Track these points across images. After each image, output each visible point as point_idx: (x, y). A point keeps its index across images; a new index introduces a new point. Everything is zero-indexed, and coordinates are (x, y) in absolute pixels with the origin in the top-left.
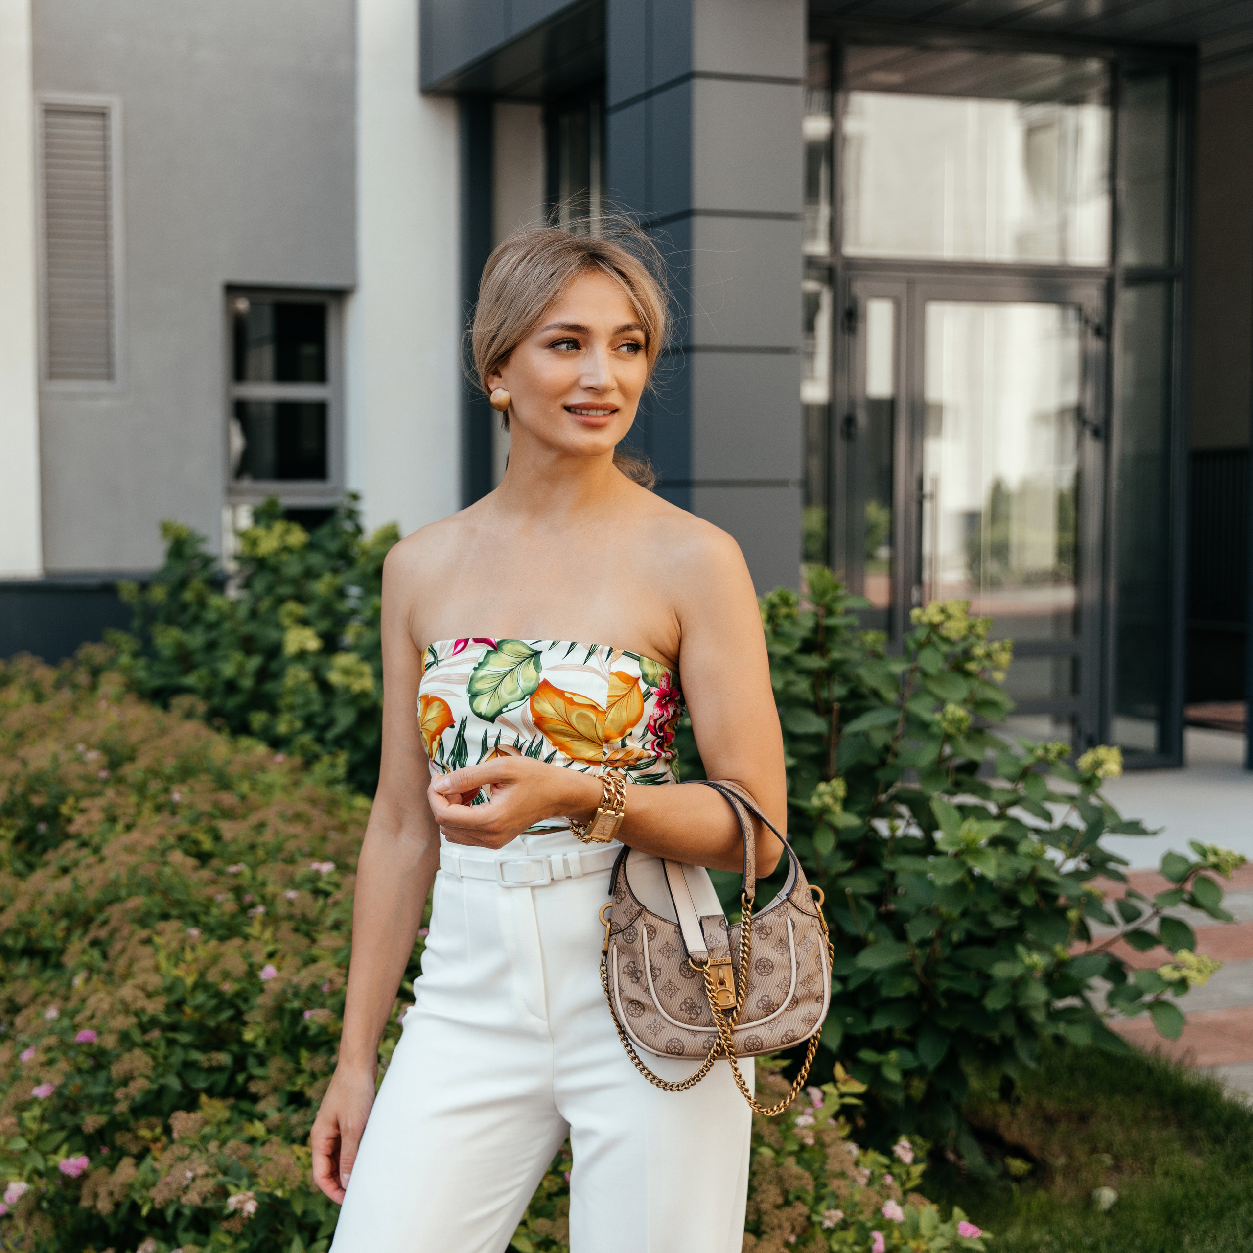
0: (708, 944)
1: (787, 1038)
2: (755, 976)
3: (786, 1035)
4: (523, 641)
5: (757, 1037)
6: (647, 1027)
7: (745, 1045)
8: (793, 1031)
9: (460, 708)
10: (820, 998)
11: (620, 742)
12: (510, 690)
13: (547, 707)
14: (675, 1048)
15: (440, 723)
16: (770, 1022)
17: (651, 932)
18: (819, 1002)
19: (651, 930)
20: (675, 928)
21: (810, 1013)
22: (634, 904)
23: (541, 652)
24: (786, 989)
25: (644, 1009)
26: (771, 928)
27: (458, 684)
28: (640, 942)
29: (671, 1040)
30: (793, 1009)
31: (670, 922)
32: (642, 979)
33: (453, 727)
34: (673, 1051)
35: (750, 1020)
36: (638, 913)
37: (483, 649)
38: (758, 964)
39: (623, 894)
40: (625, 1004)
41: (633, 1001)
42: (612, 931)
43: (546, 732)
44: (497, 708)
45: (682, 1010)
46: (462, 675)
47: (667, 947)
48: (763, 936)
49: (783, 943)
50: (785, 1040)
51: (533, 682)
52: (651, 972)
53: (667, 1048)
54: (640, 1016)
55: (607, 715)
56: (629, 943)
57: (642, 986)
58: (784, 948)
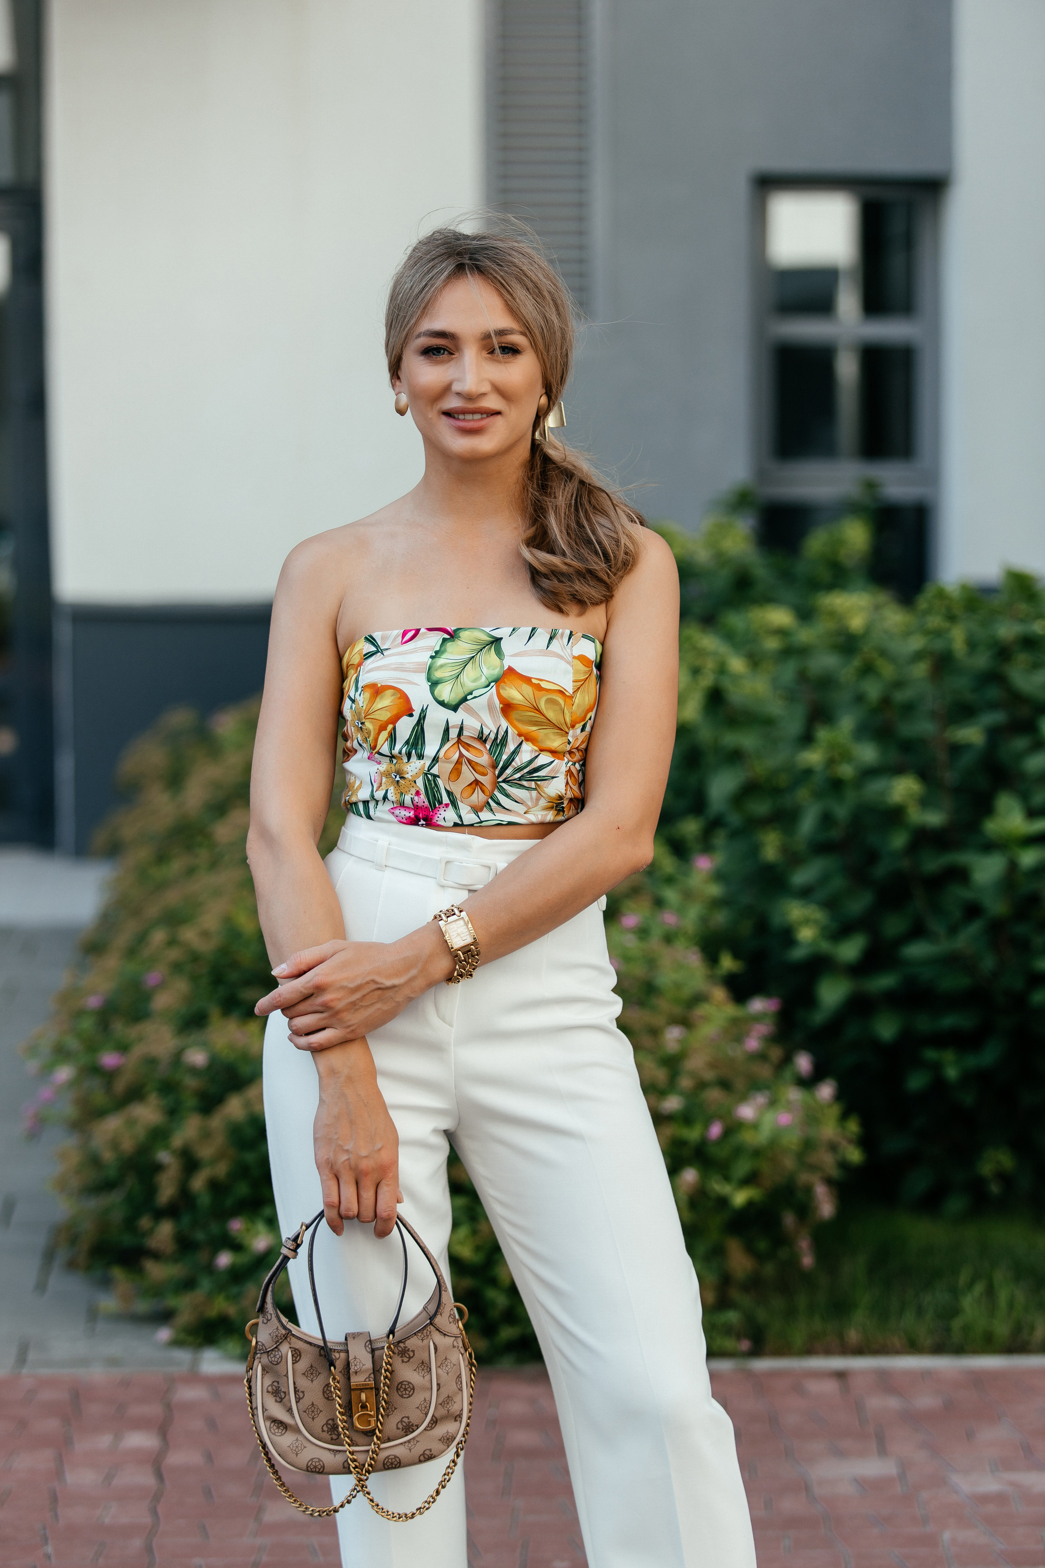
2: (396, 1397)
3: (423, 1454)
5: (396, 1457)
6: (289, 1446)
8: (430, 1450)
11: (581, 728)
12: (473, 678)
14: (316, 1466)
16: (409, 1441)
17: (296, 1355)
18: (457, 1421)
19: (296, 1353)
20: (320, 1351)
21: (448, 1432)
22: (280, 1328)
23: (502, 638)
24: (426, 1410)
25: (286, 1428)
26: (413, 1351)
28: (285, 1364)
29: (312, 1460)
30: (432, 1428)
32: (286, 1399)
34: (314, 1470)
35: (389, 1440)
36: (284, 1336)
37: (436, 638)
38: (399, 1386)
39: (270, 1317)
40: (268, 1423)
41: (276, 1420)
42: (257, 1351)
43: (511, 721)
44: (461, 695)
45: (323, 1431)
46: (418, 664)
47: (312, 1371)
48: (406, 1359)
49: (425, 1366)
51: (498, 670)
52: (295, 1393)
53: (307, 1467)
54: (282, 1435)
55: (573, 700)
56: (274, 1364)
57: (284, 1406)
58: (425, 1371)
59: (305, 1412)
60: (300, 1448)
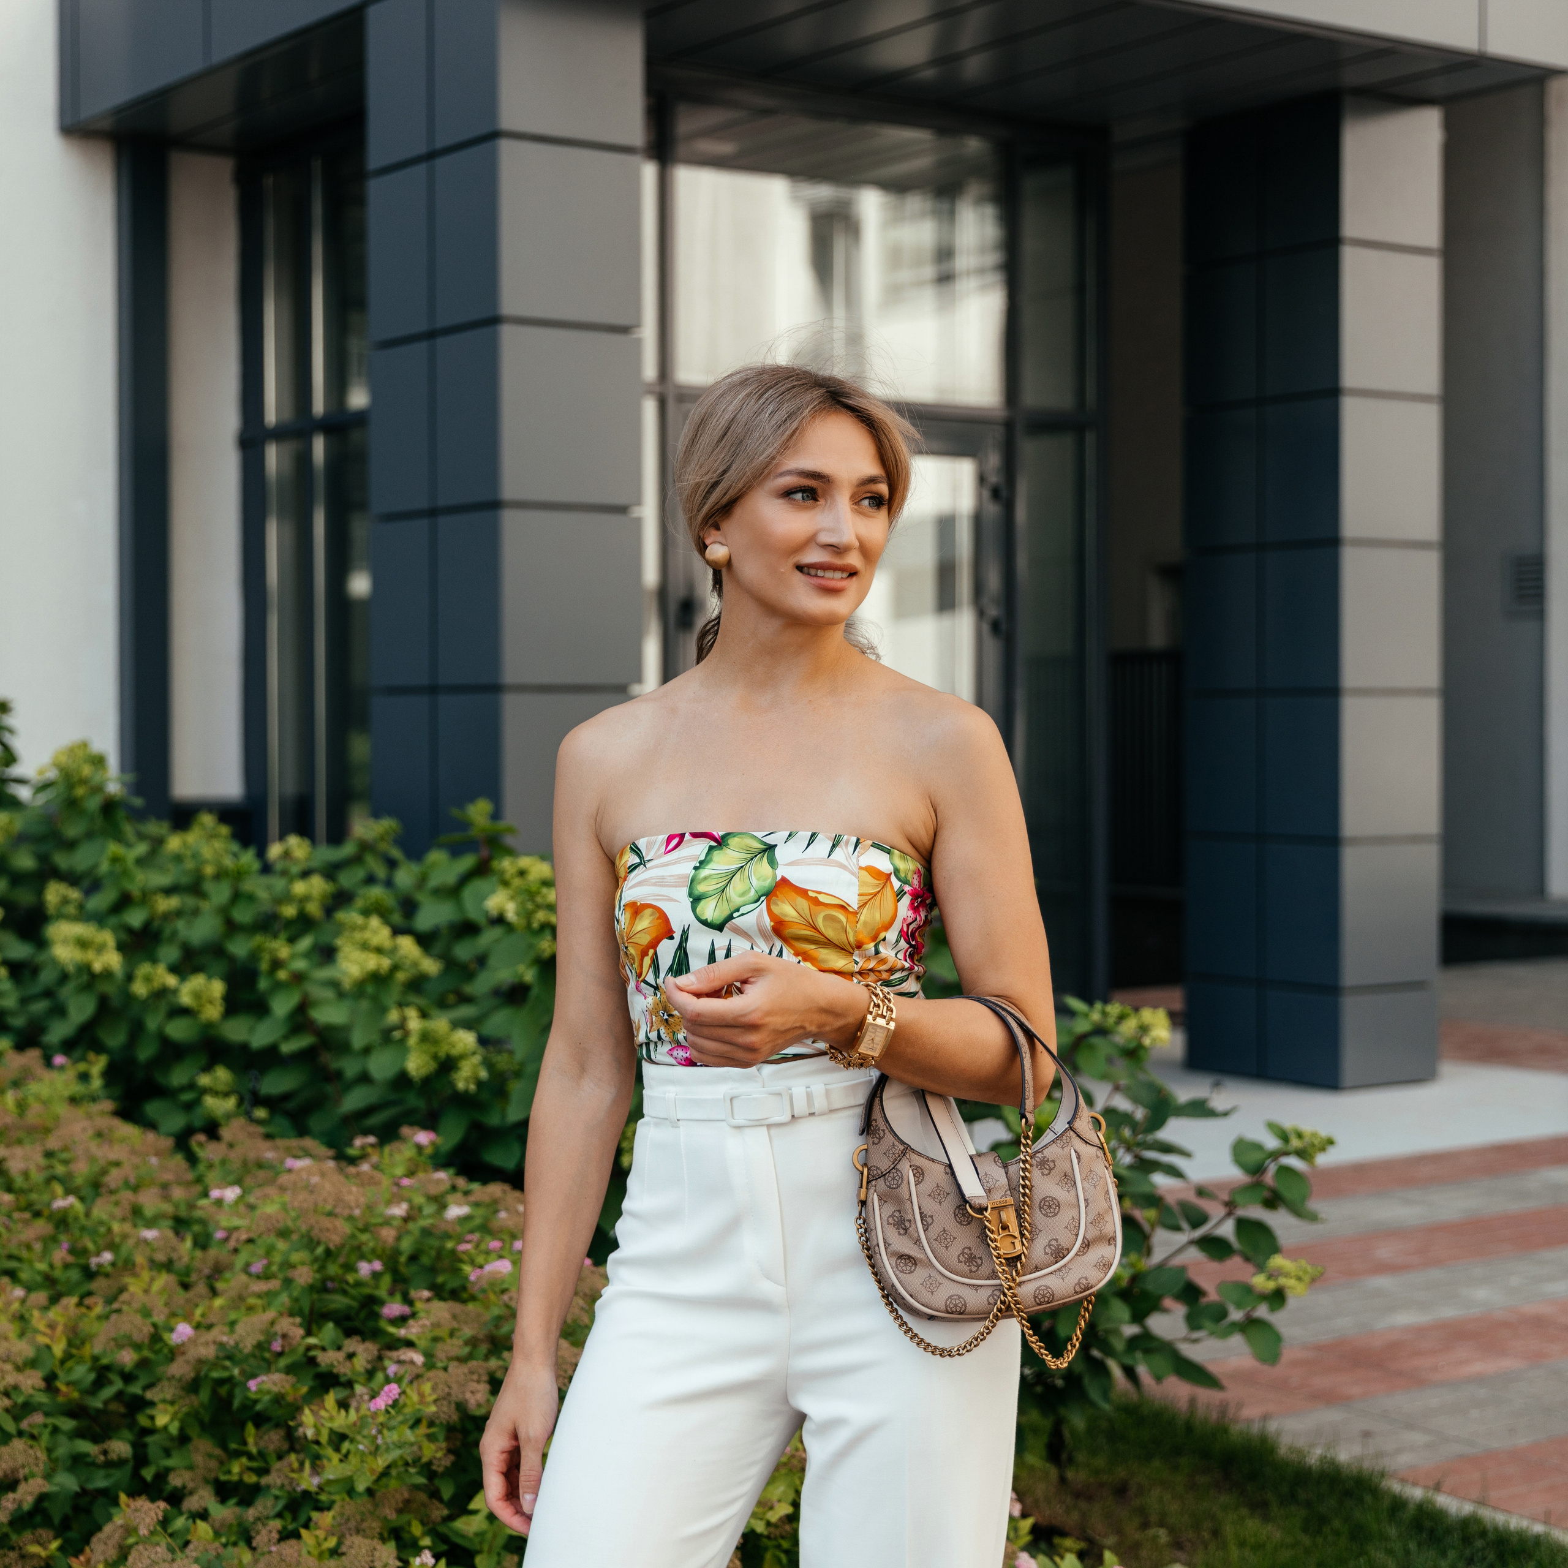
0: (985, 1184)
1: (1080, 1287)
2: (1039, 1218)
3: (1079, 1283)
4: (753, 833)
5: (1047, 1287)
6: (922, 1284)
7: (1035, 1297)
8: (1086, 1279)
9: (680, 915)
10: (1111, 1240)
11: (873, 948)
12: (741, 892)
13: (787, 909)
14: (956, 1306)
15: (654, 935)
16: (1060, 1270)
17: (918, 1175)
18: (1112, 1244)
19: (918, 1172)
20: (945, 1168)
21: (1103, 1257)
22: (896, 1143)
23: (776, 845)
24: (1075, 1230)
25: (915, 1264)
26: (1053, 1161)
27: (676, 886)
28: (907, 1186)
29: (950, 1297)
30: (1084, 1254)
31: (939, 1162)
32: (912, 1230)
33: (672, 938)
34: (954, 1309)
35: (1037, 1269)
36: (902, 1153)
37: (702, 846)
38: (1042, 1204)
39: (882, 1134)
40: (893, 1260)
41: (903, 1255)
42: (870, 1176)
43: (785, 939)
44: (727, 913)
45: (960, 1262)
46: (680, 877)
47: (939, 1190)
48: (1046, 1172)
49: (1068, 1179)
50: (1078, 1289)
51: (769, 881)
52: (922, 1220)
53: (946, 1306)
54: (911, 1272)
55: (858, 916)
56: (893, 1188)
57: (911, 1237)
58: (1069, 1185)
59: (936, 1240)
60: (934, 1286)
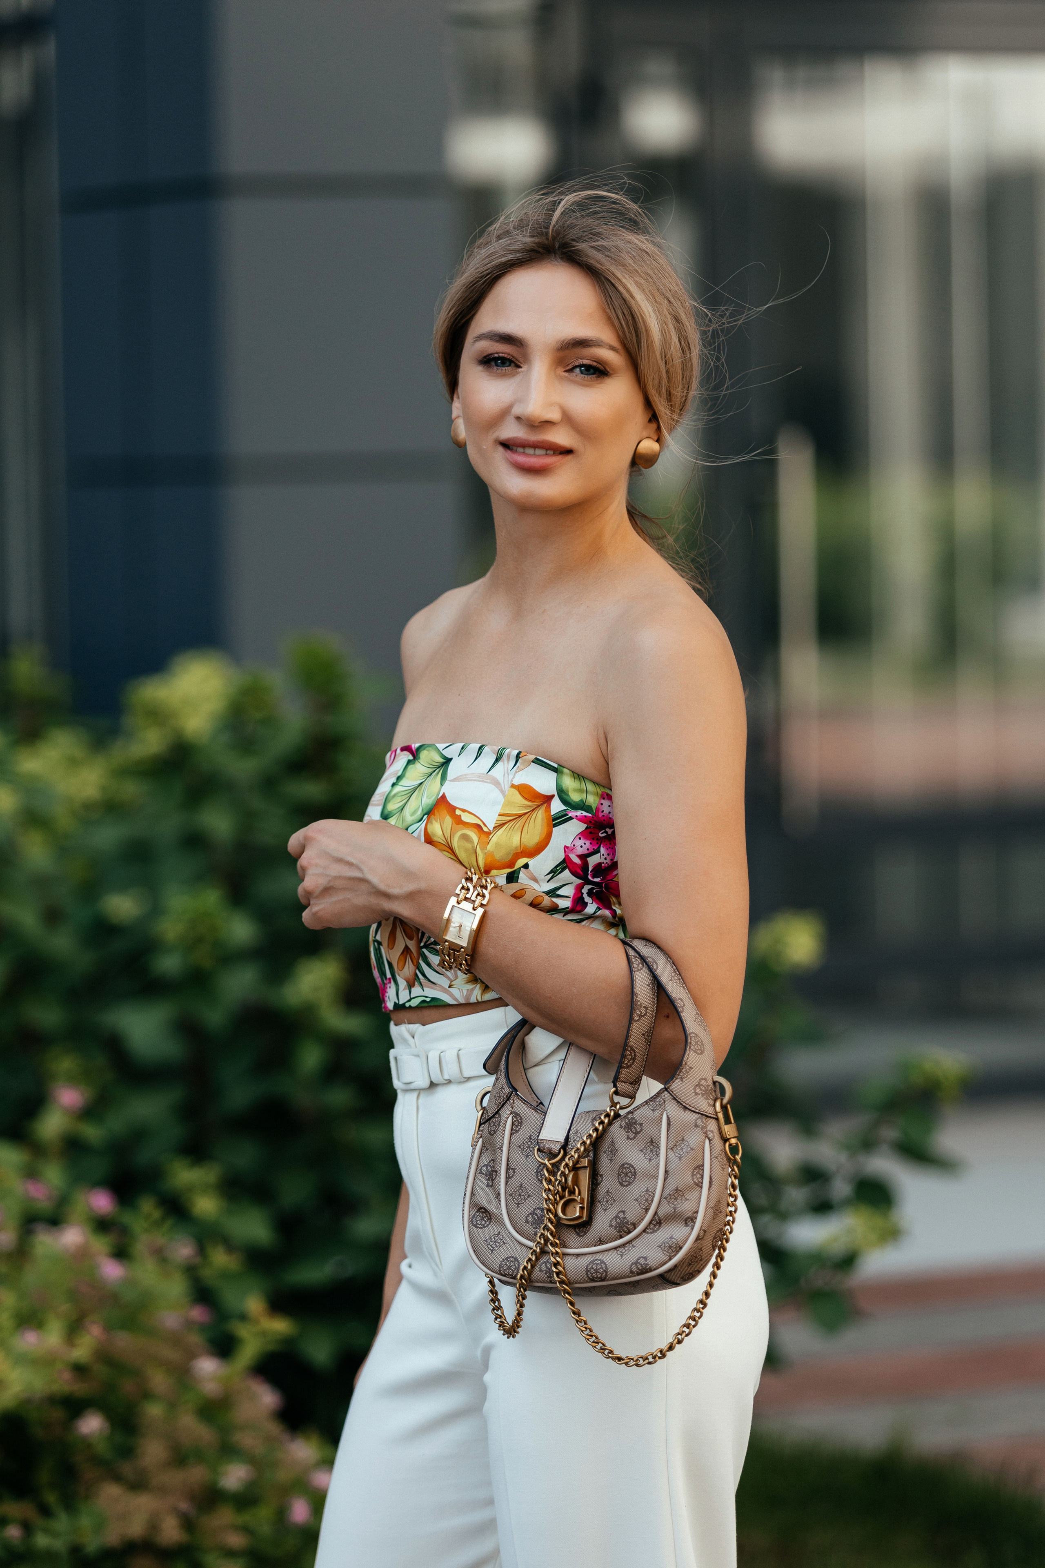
1: (637, 1267)
2: (615, 1186)
3: (636, 1263)
4: (437, 745)
5: (603, 1262)
6: (489, 1241)
7: (587, 1271)
10: (689, 1221)
11: (506, 876)
12: (413, 810)
13: (436, 828)
14: (509, 1268)
16: (623, 1245)
18: (688, 1226)
19: (517, 1121)
21: (671, 1238)
22: (505, 1086)
23: (452, 759)
24: (646, 1204)
25: (491, 1219)
27: (377, 805)
29: (507, 1259)
30: (654, 1231)
31: (541, 1112)
34: (507, 1272)
35: (598, 1242)
36: (507, 1096)
37: (404, 760)
39: (499, 1075)
41: (483, 1209)
45: (527, 1223)
46: (382, 794)
47: (529, 1143)
48: (632, 1135)
49: (652, 1145)
50: (634, 1269)
51: (434, 798)
52: (506, 1172)
54: (486, 1227)
55: (490, 837)
56: (493, 1135)
57: (495, 1190)
58: (654, 1152)
59: (513, 1193)
60: (499, 1243)
